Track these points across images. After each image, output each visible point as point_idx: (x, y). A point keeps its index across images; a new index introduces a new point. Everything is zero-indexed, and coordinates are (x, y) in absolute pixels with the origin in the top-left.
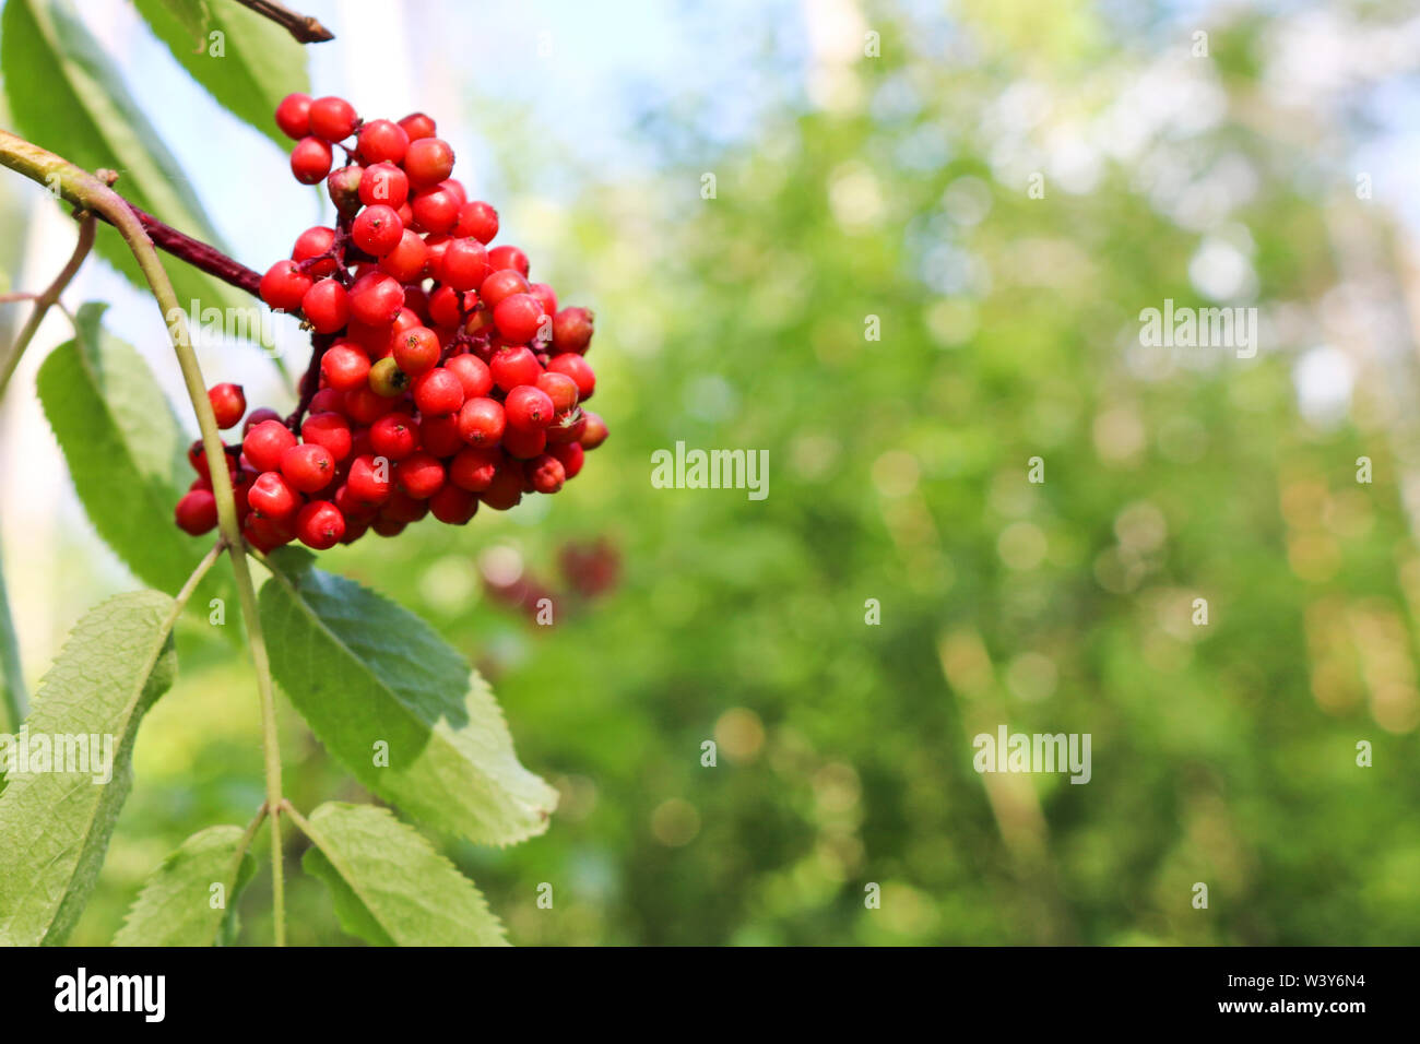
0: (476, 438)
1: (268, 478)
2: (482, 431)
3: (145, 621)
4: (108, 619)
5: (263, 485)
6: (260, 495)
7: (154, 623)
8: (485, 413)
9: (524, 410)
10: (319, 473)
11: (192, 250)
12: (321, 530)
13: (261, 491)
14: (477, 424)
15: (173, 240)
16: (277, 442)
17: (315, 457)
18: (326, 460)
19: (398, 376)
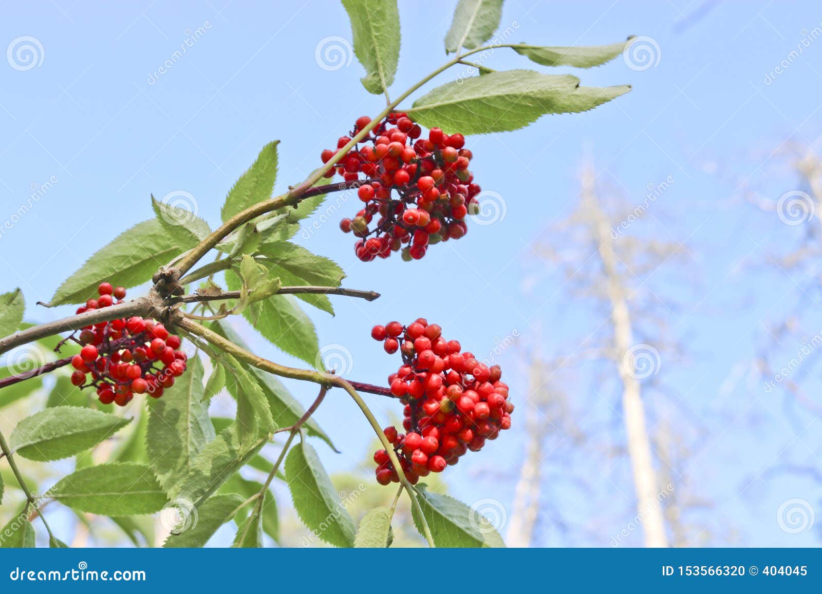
0: (482, 416)
1: (417, 451)
2: (483, 412)
3: (383, 518)
4: (370, 519)
5: (416, 454)
6: (417, 458)
7: (386, 518)
8: (483, 406)
9: (496, 401)
10: (434, 445)
11: (365, 387)
12: (439, 465)
13: (416, 456)
14: (482, 411)
15: (358, 386)
16: (416, 439)
17: (432, 440)
18: (436, 440)
19: (450, 404)
